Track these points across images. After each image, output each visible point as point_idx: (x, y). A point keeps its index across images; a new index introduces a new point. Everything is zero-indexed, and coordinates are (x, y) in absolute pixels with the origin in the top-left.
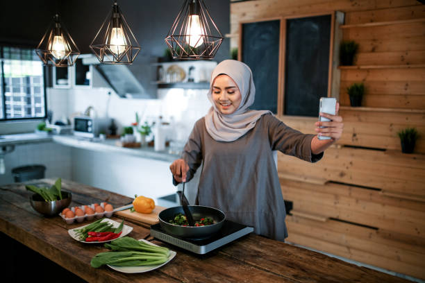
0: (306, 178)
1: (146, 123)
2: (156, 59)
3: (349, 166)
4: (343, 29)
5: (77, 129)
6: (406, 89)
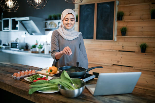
0: (104, 64)
1: (40, 44)
2: (45, 20)
3: (121, 58)
4: (119, 7)
5: (12, 47)
6: (142, 29)
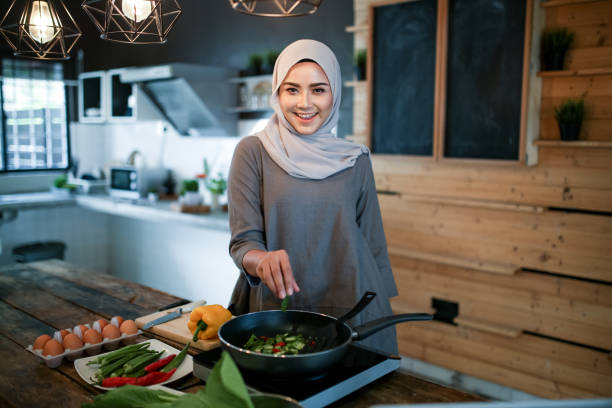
0: (481, 264)
1: (220, 174)
2: (237, 73)
3: (558, 243)
4: (547, 8)
5: (114, 186)
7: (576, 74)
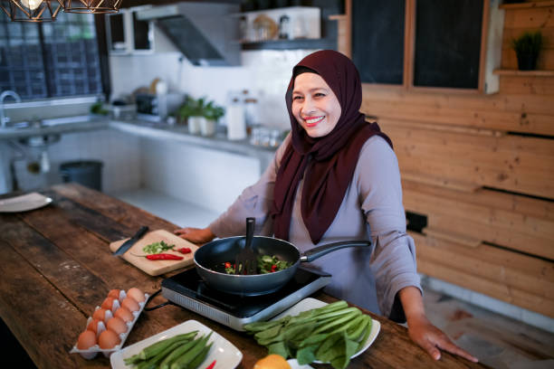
2: (239, 8)
3: (514, 165)
5: (140, 111)
7: (534, 6)
